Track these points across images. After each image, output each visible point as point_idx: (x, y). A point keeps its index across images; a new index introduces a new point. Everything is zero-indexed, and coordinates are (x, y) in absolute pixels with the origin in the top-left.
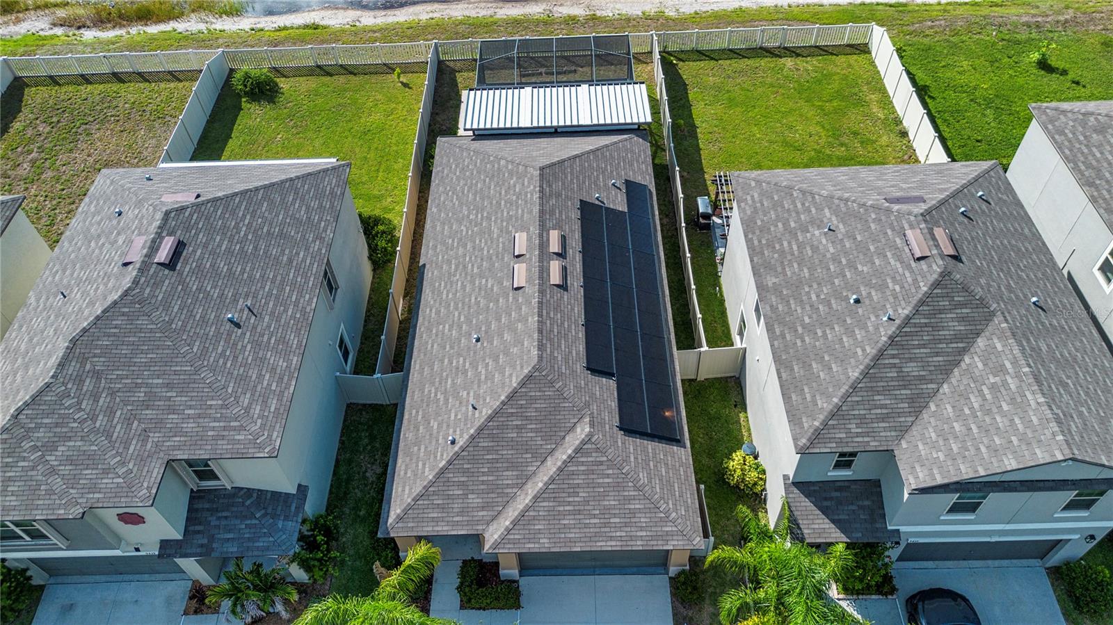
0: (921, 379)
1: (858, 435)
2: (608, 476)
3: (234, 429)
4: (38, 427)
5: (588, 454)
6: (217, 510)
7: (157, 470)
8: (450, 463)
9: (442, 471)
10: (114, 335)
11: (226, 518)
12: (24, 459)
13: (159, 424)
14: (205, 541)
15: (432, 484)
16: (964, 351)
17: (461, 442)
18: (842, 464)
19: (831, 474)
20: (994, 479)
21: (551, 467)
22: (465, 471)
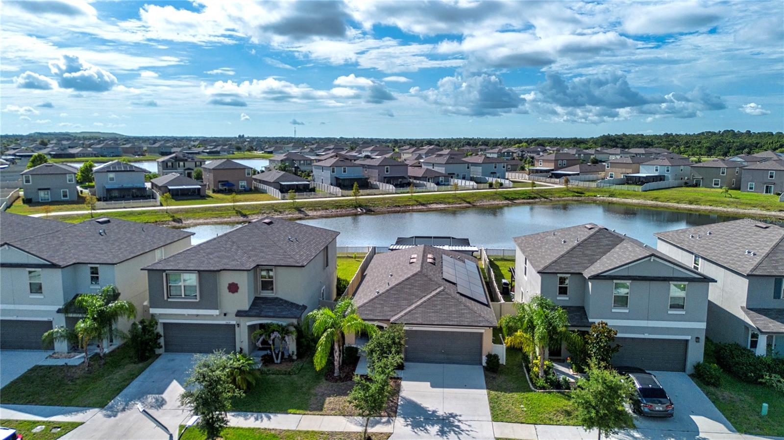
0: (593, 255)
1: (565, 268)
2: (452, 302)
3: (288, 258)
5: (442, 295)
6: (266, 303)
7: (253, 264)
8: (376, 297)
9: (372, 300)
11: (269, 305)
12: (200, 255)
13: (256, 255)
14: (259, 311)
15: (367, 303)
16: (611, 249)
17: (380, 292)
18: (563, 291)
19: (558, 298)
20: (626, 274)
21: (424, 299)
22: (382, 300)
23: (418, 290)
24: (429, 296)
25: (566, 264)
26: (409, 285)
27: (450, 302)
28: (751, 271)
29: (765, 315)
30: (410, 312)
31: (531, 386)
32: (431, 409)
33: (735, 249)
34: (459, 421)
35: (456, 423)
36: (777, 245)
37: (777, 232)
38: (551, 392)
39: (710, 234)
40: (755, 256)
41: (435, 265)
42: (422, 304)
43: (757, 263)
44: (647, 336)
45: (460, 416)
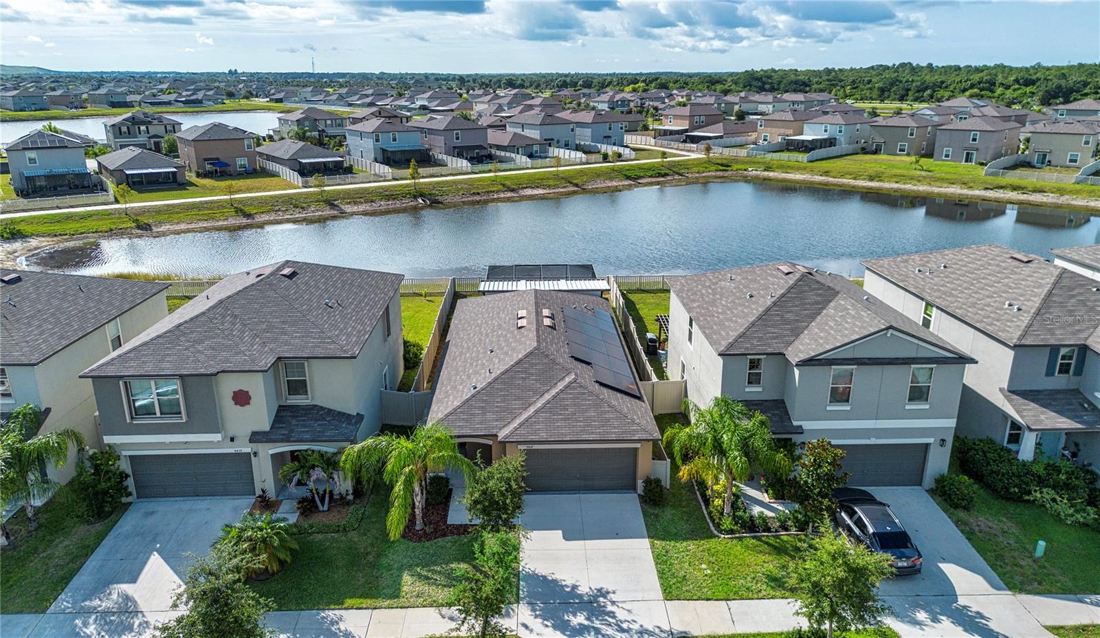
0: (796, 321)
1: (758, 345)
2: (589, 400)
3: (328, 343)
4: (192, 332)
5: (574, 388)
6: (297, 416)
7: (271, 360)
8: (473, 396)
9: (467, 400)
10: (250, 299)
11: (304, 420)
12: (180, 345)
13: (275, 340)
14: (287, 432)
15: (459, 407)
16: (823, 308)
17: (479, 387)
18: (754, 379)
19: (747, 390)
20: (850, 356)
21: (547, 397)
22: (484, 401)
23: (536, 380)
24: (554, 392)
25: (760, 339)
26: (522, 372)
27: (586, 400)
28: (1019, 339)
29: (1033, 401)
30: (527, 420)
31: (713, 528)
32: (569, 582)
33: (988, 297)
34: (613, 603)
35: (610, 608)
36: (1050, 294)
37: (1046, 271)
38: (743, 537)
39: (945, 267)
40: (1021, 312)
41: (555, 329)
42: (545, 405)
43: (1025, 325)
44: (873, 441)
45: (614, 593)
